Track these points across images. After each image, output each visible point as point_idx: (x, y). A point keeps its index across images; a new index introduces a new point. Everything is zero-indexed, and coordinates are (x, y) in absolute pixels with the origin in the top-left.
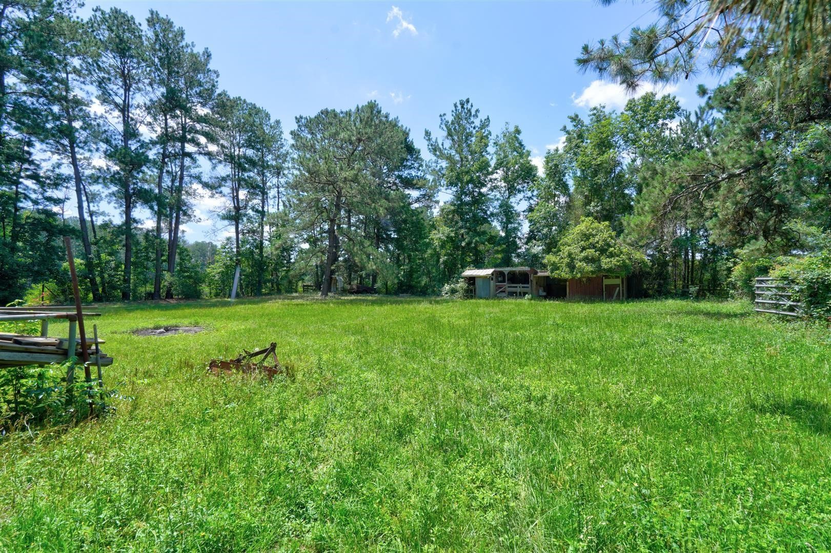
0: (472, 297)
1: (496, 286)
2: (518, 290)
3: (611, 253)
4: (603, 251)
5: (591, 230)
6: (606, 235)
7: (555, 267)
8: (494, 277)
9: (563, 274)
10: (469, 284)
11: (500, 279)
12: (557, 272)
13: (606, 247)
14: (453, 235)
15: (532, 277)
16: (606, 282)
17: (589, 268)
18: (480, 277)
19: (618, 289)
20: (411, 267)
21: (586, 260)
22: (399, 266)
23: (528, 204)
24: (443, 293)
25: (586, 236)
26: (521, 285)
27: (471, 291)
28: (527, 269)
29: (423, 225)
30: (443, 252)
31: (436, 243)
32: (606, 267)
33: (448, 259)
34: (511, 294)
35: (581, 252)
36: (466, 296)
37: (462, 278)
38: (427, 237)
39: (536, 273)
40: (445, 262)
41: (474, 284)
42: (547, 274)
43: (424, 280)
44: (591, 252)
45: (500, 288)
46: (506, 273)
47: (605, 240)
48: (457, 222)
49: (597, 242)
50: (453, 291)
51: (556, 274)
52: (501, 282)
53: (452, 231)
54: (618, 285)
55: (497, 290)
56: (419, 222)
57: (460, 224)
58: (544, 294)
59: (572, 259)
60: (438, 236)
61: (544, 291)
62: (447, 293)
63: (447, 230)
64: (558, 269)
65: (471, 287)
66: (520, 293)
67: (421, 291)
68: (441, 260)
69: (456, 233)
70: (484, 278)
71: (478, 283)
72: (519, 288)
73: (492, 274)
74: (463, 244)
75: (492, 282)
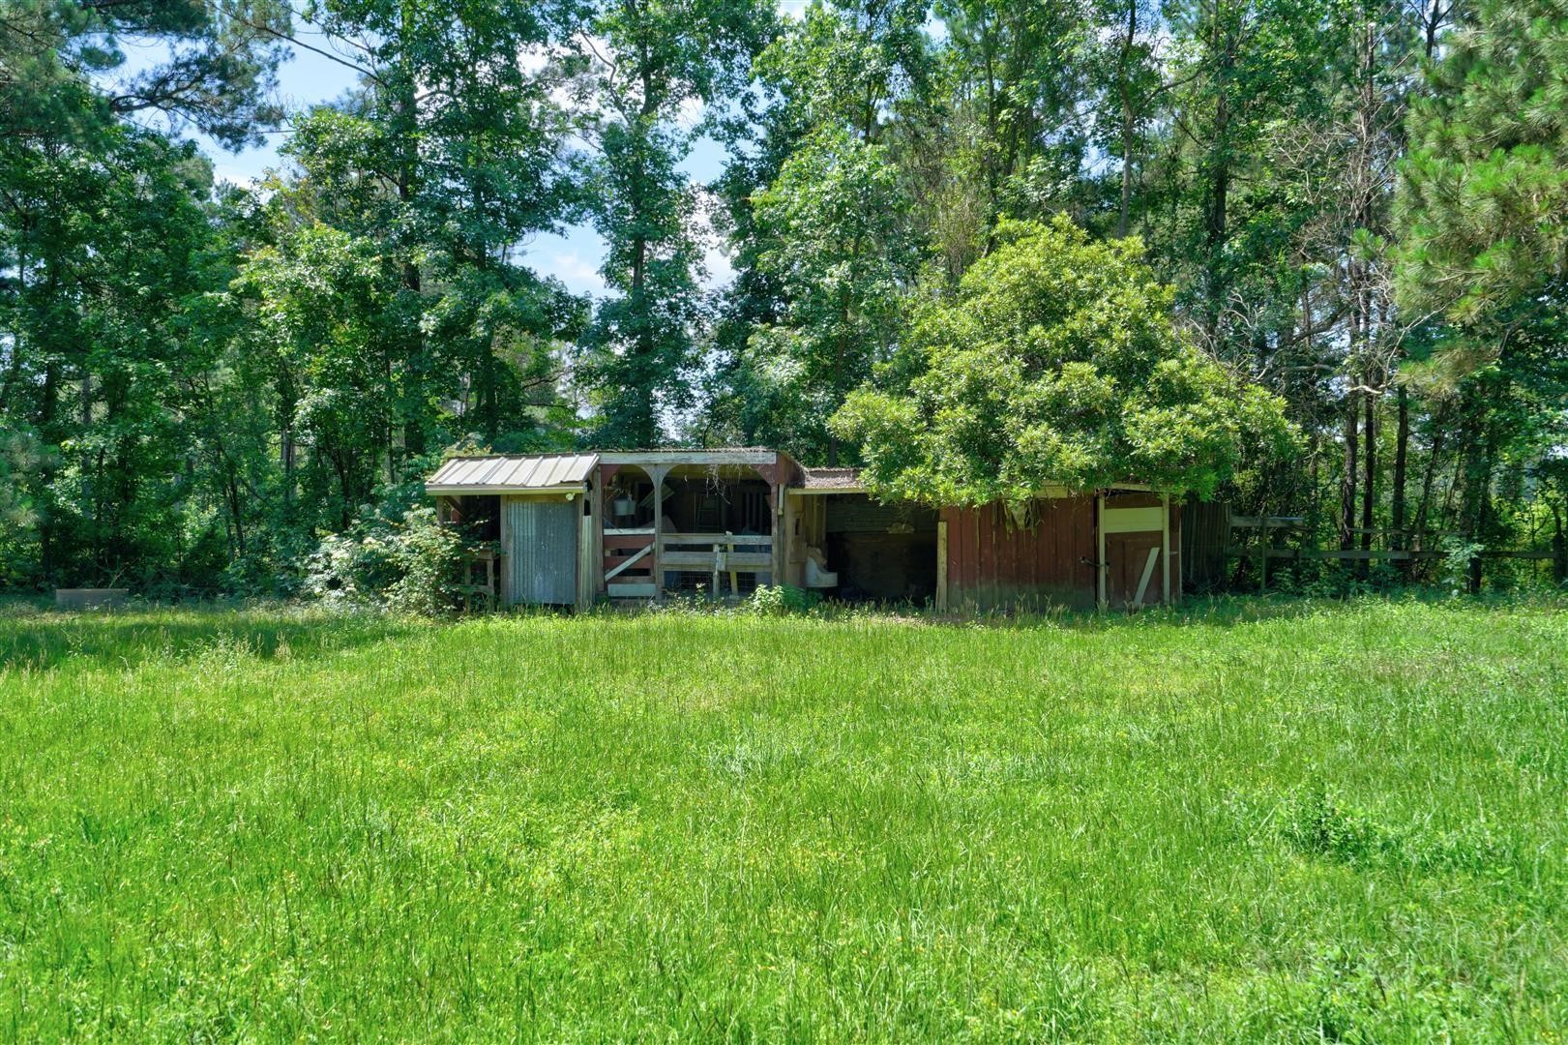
0: (479, 607)
1: (607, 541)
2: (719, 562)
3: (1165, 383)
4: (1130, 371)
5: (1069, 274)
6: (1134, 298)
7: (903, 453)
8: (596, 500)
9: (943, 484)
10: (469, 535)
11: (623, 508)
12: (918, 472)
13: (1142, 356)
14: (370, 269)
15: (781, 504)
16: (1114, 521)
17: (1078, 453)
18: (524, 497)
19: (1154, 552)
20: (128, 443)
21: (1059, 413)
22: (53, 436)
23: (729, 157)
24: (315, 583)
25: (1047, 306)
26: (730, 538)
27: (479, 568)
28: (760, 456)
29: (193, 217)
30: (315, 364)
31: (276, 309)
32: (1152, 449)
33: (343, 403)
34: (684, 584)
35: (1028, 375)
36: (453, 598)
37: (426, 500)
38: (220, 282)
39: (797, 480)
40: (322, 418)
41: (492, 532)
42: (865, 482)
43: (198, 517)
44: (1081, 379)
45: (623, 553)
46: (657, 479)
47: (1136, 324)
48: (386, 215)
49: (1104, 331)
50: (377, 575)
51: (906, 485)
52: (623, 522)
53: (365, 252)
54: (1156, 537)
55: (608, 565)
56: (170, 202)
57: (409, 217)
58: (829, 580)
59: (991, 413)
60: (283, 274)
61: (830, 568)
62: (334, 584)
63: (340, 244)
64: (913, 457)
65: (478, 550)
66: (725, 577)
67: (184, 573)
68: (304, 408)
69: (387, 265)
70: (550, 504)
71: (518, 529)
72: (722, 551)
73: (589, 482)
74: (428, 323)
75: (586, 521)
